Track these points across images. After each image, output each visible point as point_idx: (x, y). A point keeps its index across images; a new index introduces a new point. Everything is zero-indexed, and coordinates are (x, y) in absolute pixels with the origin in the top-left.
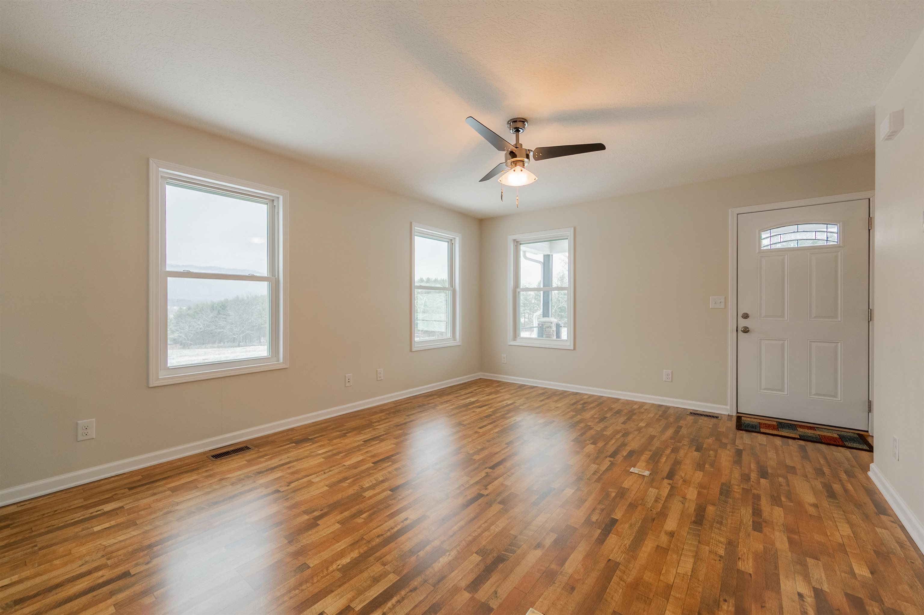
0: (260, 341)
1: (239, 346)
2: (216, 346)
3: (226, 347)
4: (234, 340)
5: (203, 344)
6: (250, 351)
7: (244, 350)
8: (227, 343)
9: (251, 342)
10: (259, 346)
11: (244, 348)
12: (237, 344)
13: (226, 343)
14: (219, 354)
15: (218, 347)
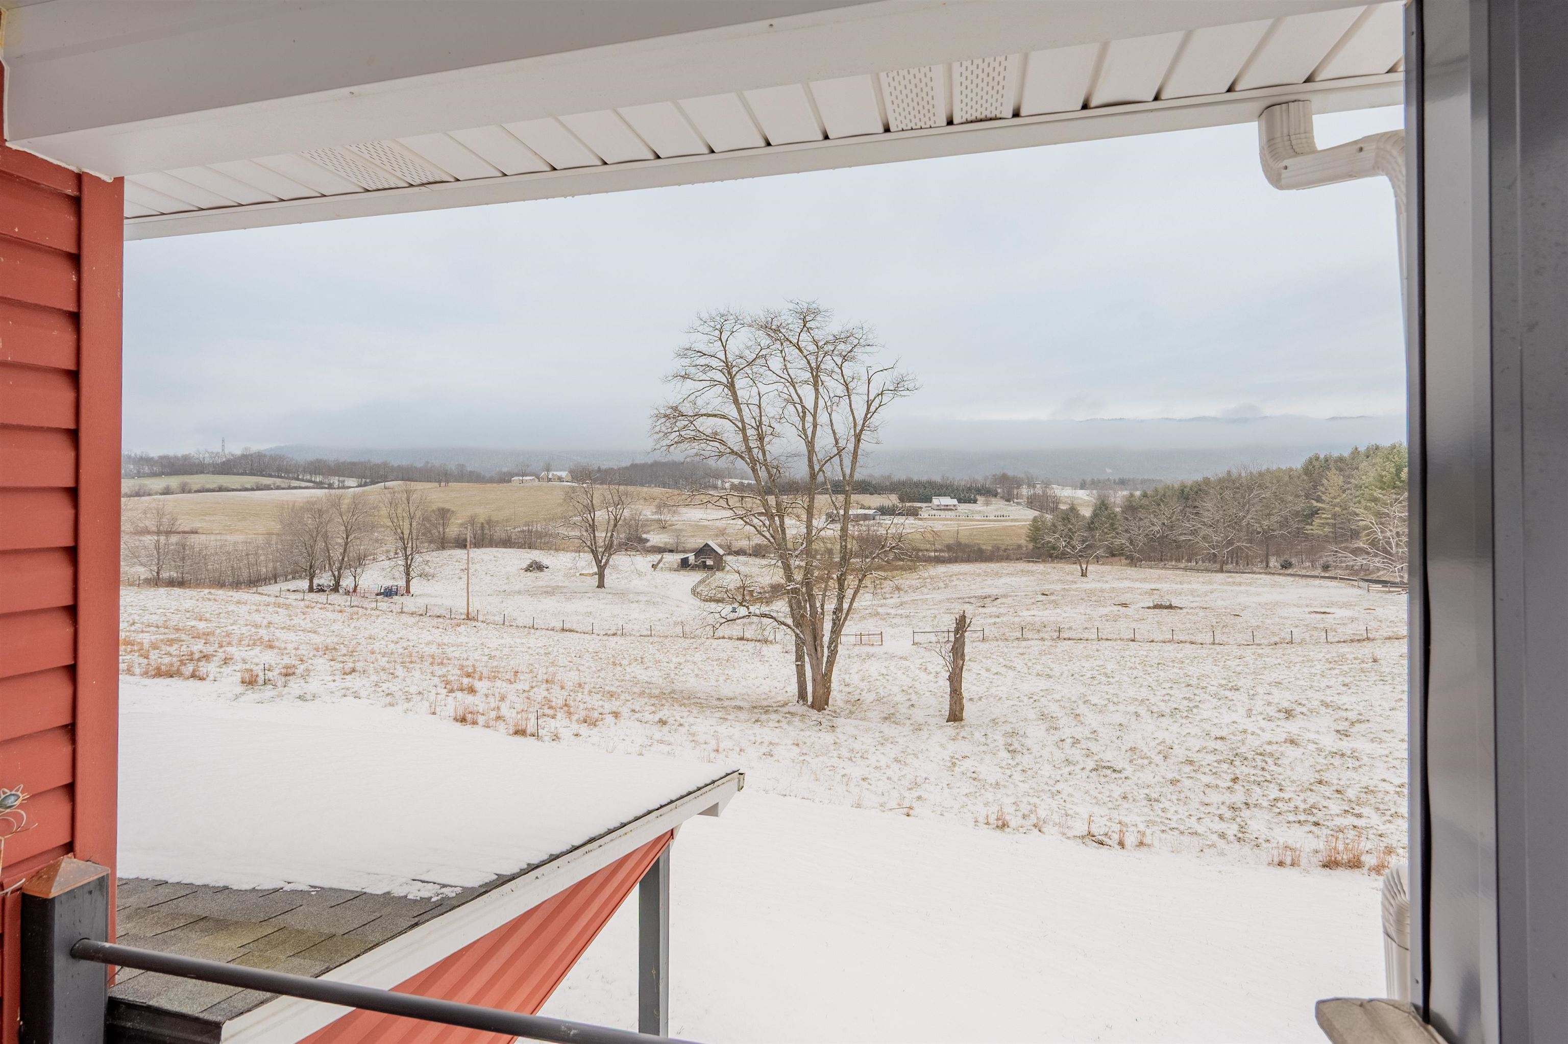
0: (1267, 563)
1: (1221, 571)
2: (1182, 566)
3: (1198, 570)
4: (1213, 558)
5: (1161, 560)
6: (1240, 584)
7: (1230, 580)
8: (1204, 562)
9: (1248, 565)
10: (1263, 576)
11: (1228, 577)
12: (1218, 566)
13: (1200, 562)
14: (1181, 583)
15: (1185, 569)
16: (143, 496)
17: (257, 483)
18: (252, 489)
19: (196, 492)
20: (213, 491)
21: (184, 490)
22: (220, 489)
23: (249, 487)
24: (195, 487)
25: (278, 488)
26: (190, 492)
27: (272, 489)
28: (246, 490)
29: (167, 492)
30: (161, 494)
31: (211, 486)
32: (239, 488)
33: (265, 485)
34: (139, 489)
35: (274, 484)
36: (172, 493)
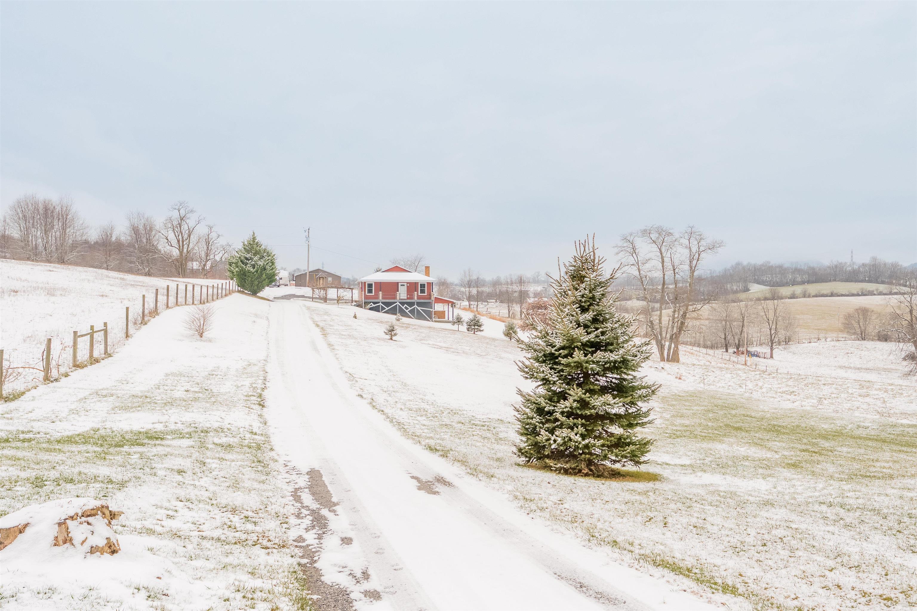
17: (862, 289)
18: (858, 295)
19: (814, 296)
20: (826, 296)
21: (805, 295)
23: (855, 292)
24: (813, 293)
25: (881, 294)
26: (809, 296)
27: (875, 295)
28: (853, 295)
29: (793, 296)
30: (789, 298)
31: (825, 292)
32: (847, 293)
33: (869, 291)
34: (774, 294)
35: (877, 290)
36: (797, 298)
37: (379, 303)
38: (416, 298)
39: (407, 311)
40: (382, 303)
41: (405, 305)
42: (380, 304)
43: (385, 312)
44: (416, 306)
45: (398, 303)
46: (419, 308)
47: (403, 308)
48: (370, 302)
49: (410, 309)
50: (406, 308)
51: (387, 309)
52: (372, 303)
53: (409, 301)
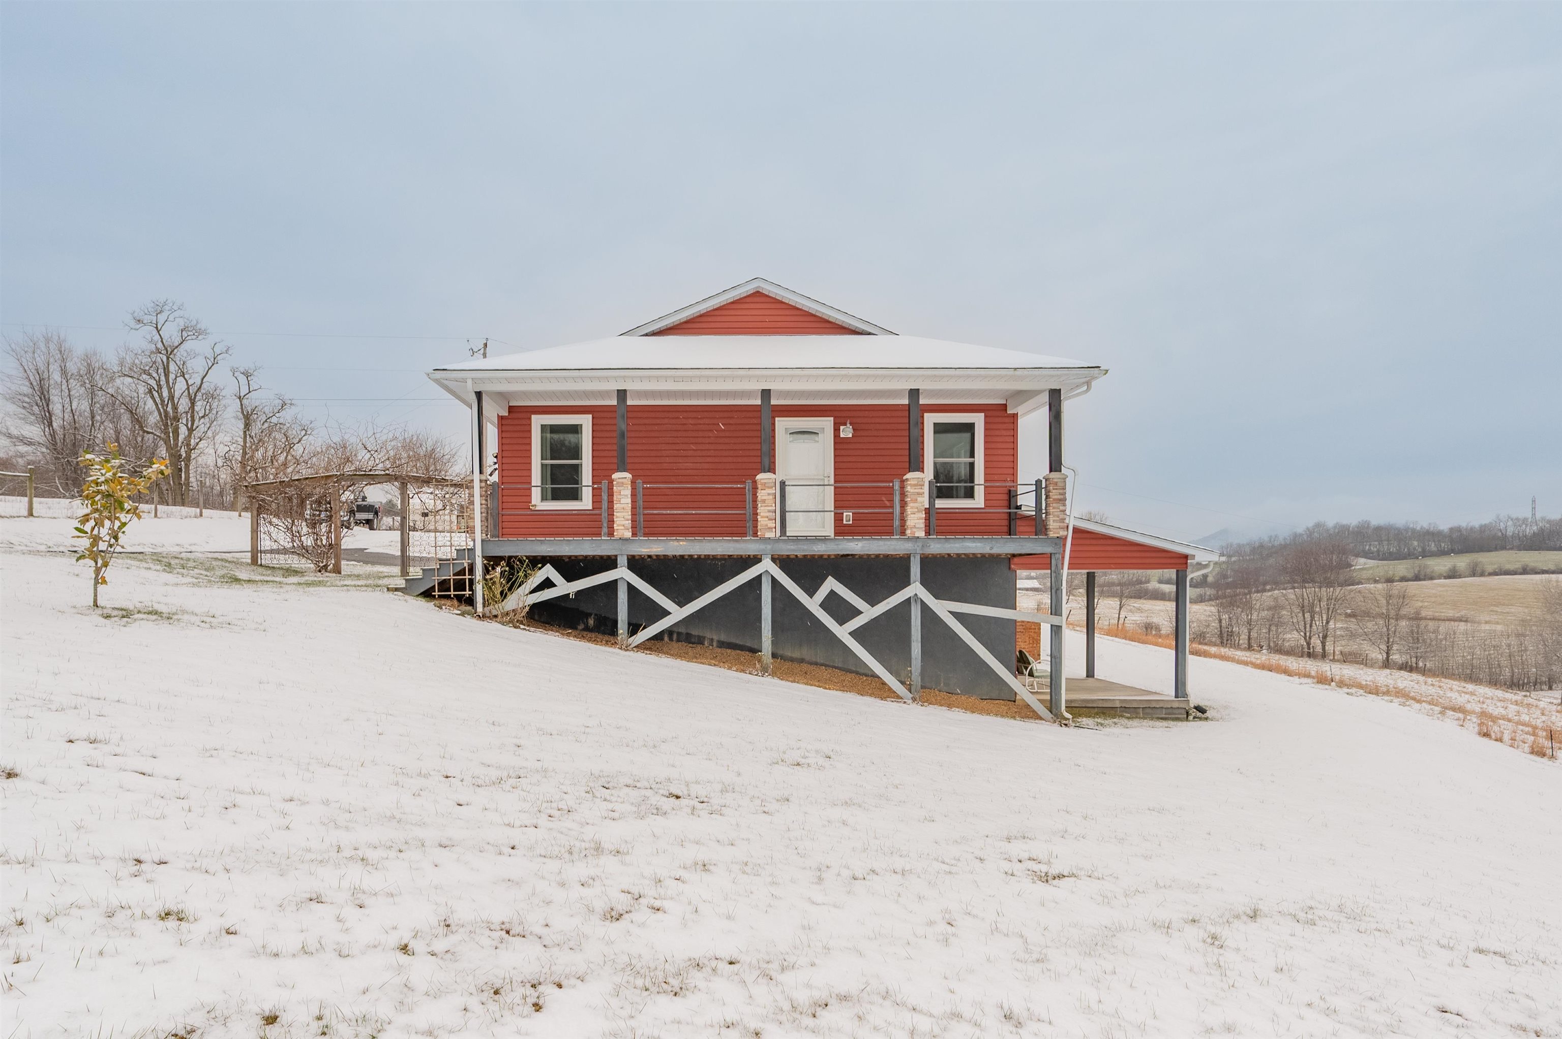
16: (1424, 580)
19: (1490, 574)
20: (1514, 573)
21: (1475, 571)
22: (1525, 571)
24: (1490, 569)
26: (1482, 574)
29: (1453, 574)
30: (1445, 578)
31: (1511, 567)
32: (1552, 568)
34: (1419, 571)
36: (1460, 577)
37: (609, 563)
38: (916, 522)
39: (843, 632)
40: (637, 564)
41: (831, 584)
42: (622, 573)
43: (656, 644)
44: (916, 589)
45: (767, 566)
46: (943, 608)
47: (813, 604)
48: (537, 562)
49: (869, 613)
50: (833, 604)
51: (677, 614)
52: (549, 571)
53: (857, 546)
